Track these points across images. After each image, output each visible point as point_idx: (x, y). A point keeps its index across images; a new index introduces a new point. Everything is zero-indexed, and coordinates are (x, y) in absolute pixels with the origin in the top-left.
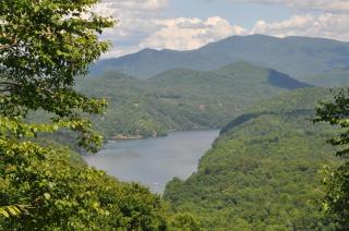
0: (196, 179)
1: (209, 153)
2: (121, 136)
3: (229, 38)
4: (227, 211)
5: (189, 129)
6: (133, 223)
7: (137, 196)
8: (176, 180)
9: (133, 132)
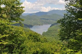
0: (47, 32)
1: (49, 28)
2: (36, 25)
3: (53, 10)
4: (52, 37)
5: (46, 24)
6: (35, 38)
7: (35, 34)
8: (44, 32)
9: (38, 24)
